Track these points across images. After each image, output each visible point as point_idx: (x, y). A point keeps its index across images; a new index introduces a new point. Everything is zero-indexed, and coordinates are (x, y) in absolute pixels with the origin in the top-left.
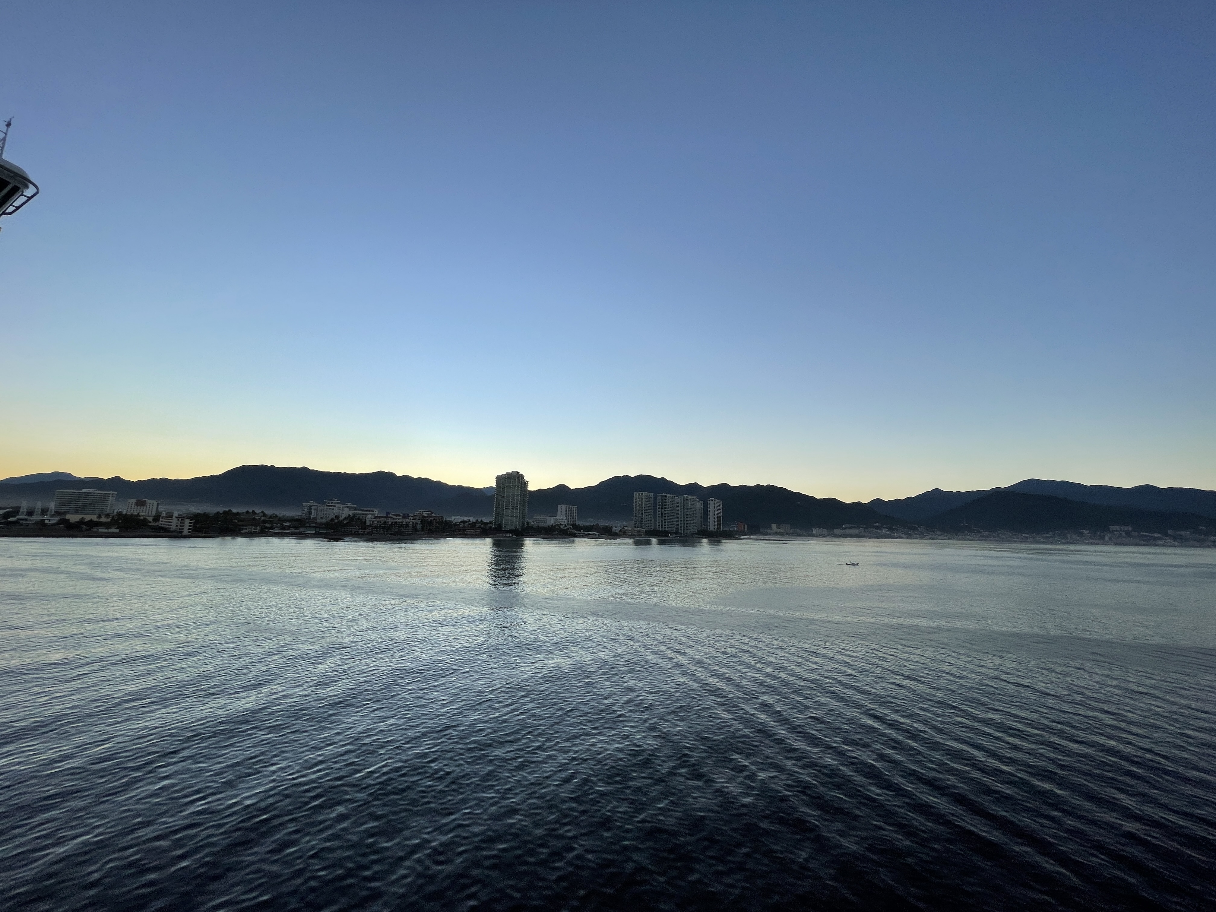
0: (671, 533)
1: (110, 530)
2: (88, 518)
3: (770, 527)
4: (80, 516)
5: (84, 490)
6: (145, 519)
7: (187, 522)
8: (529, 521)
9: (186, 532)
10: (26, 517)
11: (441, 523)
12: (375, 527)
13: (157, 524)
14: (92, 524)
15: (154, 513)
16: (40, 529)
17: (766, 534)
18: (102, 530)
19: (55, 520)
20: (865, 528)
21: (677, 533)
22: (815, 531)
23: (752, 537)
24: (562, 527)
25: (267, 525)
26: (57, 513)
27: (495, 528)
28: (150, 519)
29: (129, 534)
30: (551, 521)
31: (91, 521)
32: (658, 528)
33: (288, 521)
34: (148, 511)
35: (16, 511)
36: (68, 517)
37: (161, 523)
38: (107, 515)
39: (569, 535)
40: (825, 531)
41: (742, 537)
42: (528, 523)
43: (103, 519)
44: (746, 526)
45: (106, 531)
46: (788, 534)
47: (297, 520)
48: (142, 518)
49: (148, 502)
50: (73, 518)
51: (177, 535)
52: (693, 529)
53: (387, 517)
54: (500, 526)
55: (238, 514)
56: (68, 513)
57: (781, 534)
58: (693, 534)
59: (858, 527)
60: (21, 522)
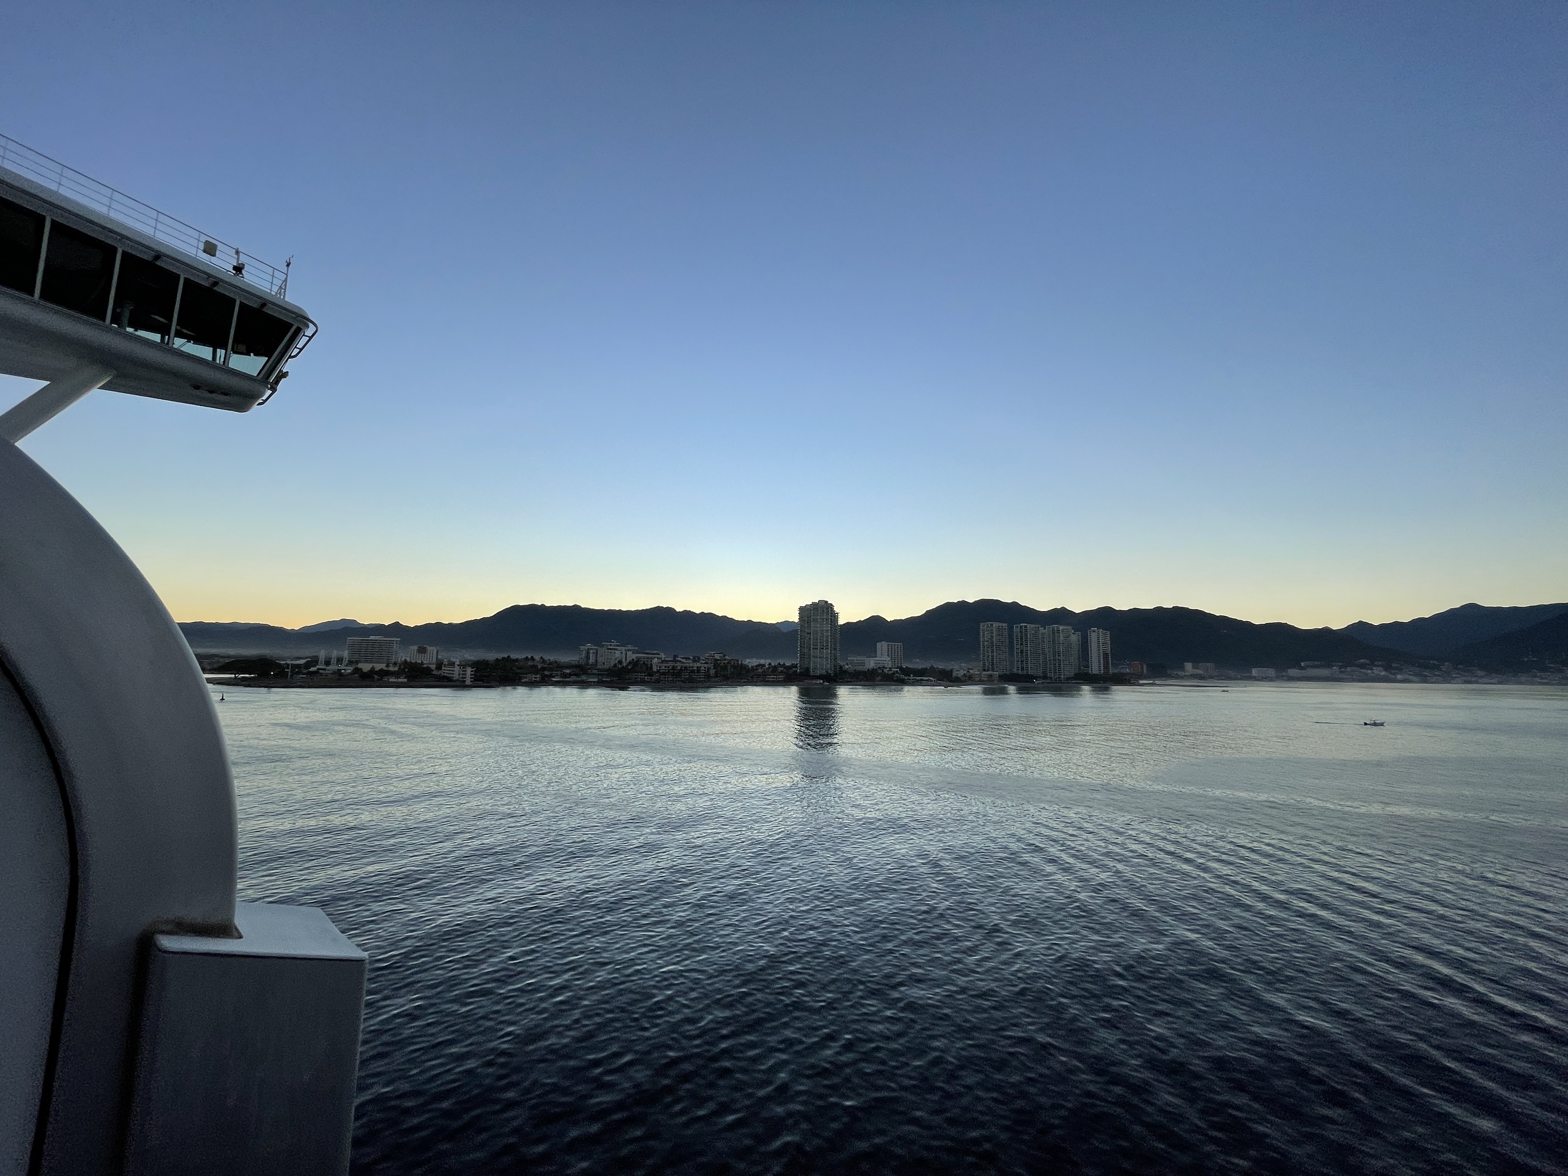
0: (1036, 678)
1: (400, 680)
2: (378, 667)
3: (1182, 668)
4: (371, 665)
5: (372, 638)
6: (428, 668)
7: (469, 670)
8: (842, 664)
9: (468, 682)
10: (323, 667)
11: (734, 667)
12: (664, 674)
13: (440, 672)
14: (383, 673)
15: (434, 660)
16: (339, 679)
17: (1177, 677)
18: (392, 680)
19: (350, 670)
20: (1341, 667)
21: (1045, 677)
22: (1255, 672)
23: (1157, 682)
24: (886, 671)
25: (546, 673)
26: (350, 663)
27: (801, 673)
28: (433, 667)
29: (416, 684)
30: (871, 663)
31: (381, 670)
32: (1015, 670)
33: (567, 668)
34: (429, 659)
35: (314, 661)
36: (360, 666)
37: (445, 671)
38: (395, 664)
39: (896, 681)
40: (1271, 672)
41: (1141, 682)
42: (841, 667)
43: (391, 669)
44: (1145, 667)
45: (395, 680)
46: (1211, 677)
47: (577, 666)
48: (425, 666)
49: (429, 648)
50: (366, 667)
51: (458, 684)
52: (1069, 671)
53: (675, 661)
54: (808, 669)
55: (517, 660)
56: (360, 662)
57: (1201, 678)
58: (1068, 679)
59: (1329, 666)
60: (321, 671)
